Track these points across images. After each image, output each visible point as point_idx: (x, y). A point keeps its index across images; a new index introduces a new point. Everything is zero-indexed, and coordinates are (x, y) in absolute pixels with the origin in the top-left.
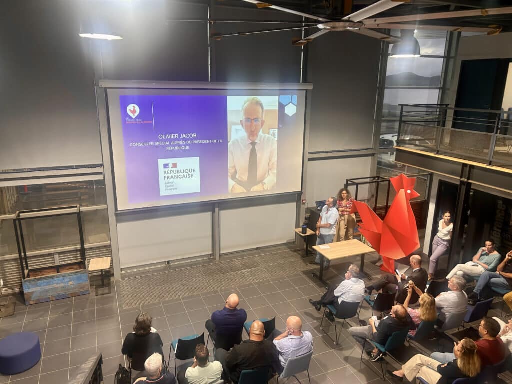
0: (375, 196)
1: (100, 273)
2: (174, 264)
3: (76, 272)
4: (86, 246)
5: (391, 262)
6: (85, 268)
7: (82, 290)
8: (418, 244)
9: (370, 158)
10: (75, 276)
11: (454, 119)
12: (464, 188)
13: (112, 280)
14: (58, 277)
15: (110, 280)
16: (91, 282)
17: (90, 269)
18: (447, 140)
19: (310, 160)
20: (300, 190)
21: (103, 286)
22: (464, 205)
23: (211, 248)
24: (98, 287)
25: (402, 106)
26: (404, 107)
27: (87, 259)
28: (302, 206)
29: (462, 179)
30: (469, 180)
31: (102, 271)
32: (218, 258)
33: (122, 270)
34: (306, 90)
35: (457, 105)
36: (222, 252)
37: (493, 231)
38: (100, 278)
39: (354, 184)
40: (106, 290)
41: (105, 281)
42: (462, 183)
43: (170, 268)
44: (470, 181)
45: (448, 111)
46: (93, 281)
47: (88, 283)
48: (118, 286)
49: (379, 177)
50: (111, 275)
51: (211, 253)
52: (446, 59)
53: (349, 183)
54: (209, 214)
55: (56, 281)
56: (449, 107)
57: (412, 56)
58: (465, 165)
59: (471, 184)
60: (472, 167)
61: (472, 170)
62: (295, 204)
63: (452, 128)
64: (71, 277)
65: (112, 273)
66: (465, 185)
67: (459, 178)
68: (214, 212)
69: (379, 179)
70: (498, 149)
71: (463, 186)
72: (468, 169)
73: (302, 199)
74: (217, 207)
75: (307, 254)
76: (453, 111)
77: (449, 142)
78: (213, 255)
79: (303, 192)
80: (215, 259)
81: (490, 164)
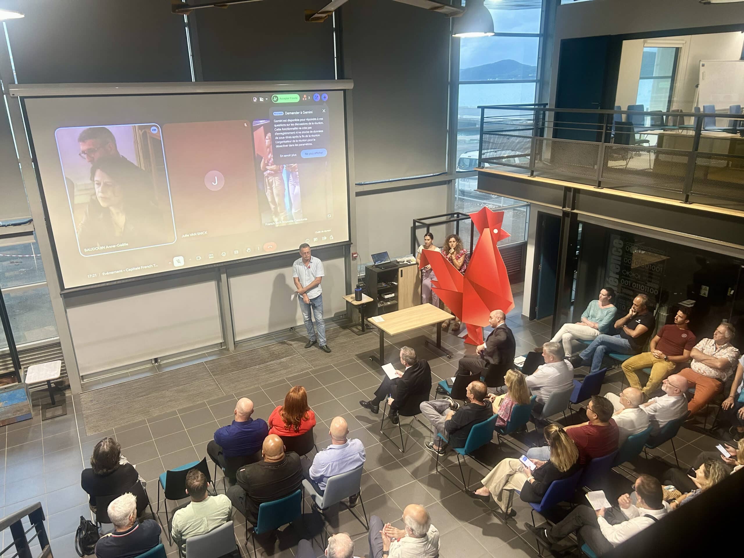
1: (46, 387)
2: (165, 362)
3: (6, 388)
4: (19, 347)
5: (477, 330)
6: (20, 381)
7: (18, 414)
8: (511, 303)
9: (445, 186)
10: (5, 394)
11: (556, 125)
12: (568, 220)
13: (67, 395)
15: (64, 394)
16: (33, 400)
17: (28, 381)
18: (547, 154)
19: (358, 194)
20: (348, 240)
21: (53, 404)
22: (569, 245)
23: (220, 334)
24: (45, 407)
25: (483, 108)
26: (486, 110)
27: (22, 367)
28: (352, 262)
29: (564, 209)
30: (573, 209)
31: (48, 382)
32: (232, 347)
33: (83, 378)
34: (344, 90)
35: (558, 104)
36: (237, 339)
37: (609, 277)
38: (48, 393)
39: (424, 225)
40: (59, 411)
41: (55, 396)
42: (565, 214)
43: (159, 367)
44: (575, 211)
45: (547, 113)
46: (38, 399)
47: (28, 402)
48: (78, 404)
49: (458, 214)
50: (65, 387)
51: (221, 341)
52: (542, 39)
53: (417, 224)
54: (213, 284)
56: (547, 107)
57: (482, 34)
58: (568, 189)
59: (577, 214)
60: (577, 191)
61: (577, 195)
62: (342, 260)
63: (553, 137)
65: (66, 384)
66: (568, 217)
67: (561, 208)
68: (219, 281)
69: (458, 217)
70: (611, 164)
71: (566, 218)
72: (572, 193)
73: (352, 251)
74: (223, 273)
75: (363, 330)
76: (553, 113)
77: (549, 158)
78: (225, 343)
79: (352, 242)
80: (227, 349)
81: (599, 186)
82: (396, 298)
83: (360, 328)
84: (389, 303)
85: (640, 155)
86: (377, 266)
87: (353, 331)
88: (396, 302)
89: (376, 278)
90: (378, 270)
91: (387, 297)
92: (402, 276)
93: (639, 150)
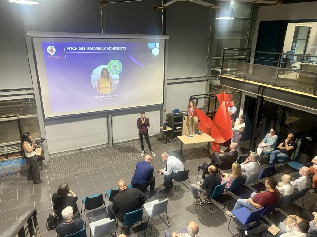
0: (208, 106)
2: (83, 150)
3: (19, 158)
5: (217, 145)
7: (23, 169)
8: (232, 134)
9: (205, 82)
10: (18, 160)
11: (255, 58)
12: (260, 100)
14: (7, 161)
18: (251, 71)
19: (168, 84)
20: (162, 103)
22: (260, 110)
23: (107, 140)
26: (225, 50)
28: (163, 112)
30: (262, 95)
33: (50, 155)
34: (165, 40)
35: (257, 50)
36: (114, 142)
37: (276, 125)
39: (195, 98)
42: (259, 97)
43: (81, 153)
45: (252, 53)
49: (210, 94)
52: (251, 20)
53: (192, 98)
54: (105, 119)
55: (5, 163)
56: (252, 50)
58: (260, 86)
59: (264, 97)
60: (264, 87)
61: (264, 89)
62: (160, 111)
63: (254, 63)
64: (16, 161)
65: (43, 157)
67: (257, 94)
68: (108, 117)
70: (279, 76)
71: (259, 99)
72: (262, 88)
73: (164, 108)
74: (110, 115)
75: (167, 142)
76: (254, 53)
77: (252, 72)
78: (108, 144)
79: (164, 104)
80: (110, 147)
81: (275, 86)
82: (181, 129)
83: (165, 141)
84: (178, 131)
85: (291, 73)
86: (174, 115)
87: (162, 142)
88: (181, 131)
89: (173, 120)
90: (175, 117)
91: (178, 128)
92: (184, 120)
93: (291, 71)
